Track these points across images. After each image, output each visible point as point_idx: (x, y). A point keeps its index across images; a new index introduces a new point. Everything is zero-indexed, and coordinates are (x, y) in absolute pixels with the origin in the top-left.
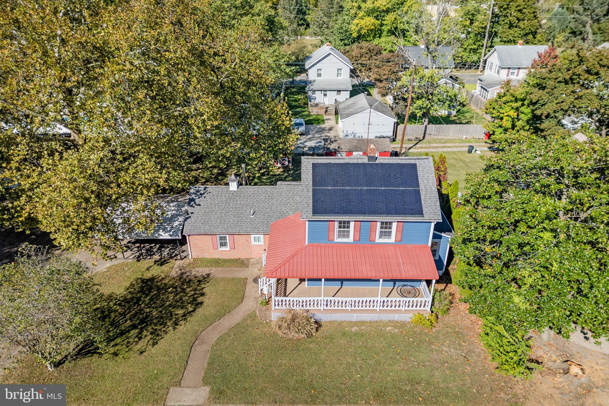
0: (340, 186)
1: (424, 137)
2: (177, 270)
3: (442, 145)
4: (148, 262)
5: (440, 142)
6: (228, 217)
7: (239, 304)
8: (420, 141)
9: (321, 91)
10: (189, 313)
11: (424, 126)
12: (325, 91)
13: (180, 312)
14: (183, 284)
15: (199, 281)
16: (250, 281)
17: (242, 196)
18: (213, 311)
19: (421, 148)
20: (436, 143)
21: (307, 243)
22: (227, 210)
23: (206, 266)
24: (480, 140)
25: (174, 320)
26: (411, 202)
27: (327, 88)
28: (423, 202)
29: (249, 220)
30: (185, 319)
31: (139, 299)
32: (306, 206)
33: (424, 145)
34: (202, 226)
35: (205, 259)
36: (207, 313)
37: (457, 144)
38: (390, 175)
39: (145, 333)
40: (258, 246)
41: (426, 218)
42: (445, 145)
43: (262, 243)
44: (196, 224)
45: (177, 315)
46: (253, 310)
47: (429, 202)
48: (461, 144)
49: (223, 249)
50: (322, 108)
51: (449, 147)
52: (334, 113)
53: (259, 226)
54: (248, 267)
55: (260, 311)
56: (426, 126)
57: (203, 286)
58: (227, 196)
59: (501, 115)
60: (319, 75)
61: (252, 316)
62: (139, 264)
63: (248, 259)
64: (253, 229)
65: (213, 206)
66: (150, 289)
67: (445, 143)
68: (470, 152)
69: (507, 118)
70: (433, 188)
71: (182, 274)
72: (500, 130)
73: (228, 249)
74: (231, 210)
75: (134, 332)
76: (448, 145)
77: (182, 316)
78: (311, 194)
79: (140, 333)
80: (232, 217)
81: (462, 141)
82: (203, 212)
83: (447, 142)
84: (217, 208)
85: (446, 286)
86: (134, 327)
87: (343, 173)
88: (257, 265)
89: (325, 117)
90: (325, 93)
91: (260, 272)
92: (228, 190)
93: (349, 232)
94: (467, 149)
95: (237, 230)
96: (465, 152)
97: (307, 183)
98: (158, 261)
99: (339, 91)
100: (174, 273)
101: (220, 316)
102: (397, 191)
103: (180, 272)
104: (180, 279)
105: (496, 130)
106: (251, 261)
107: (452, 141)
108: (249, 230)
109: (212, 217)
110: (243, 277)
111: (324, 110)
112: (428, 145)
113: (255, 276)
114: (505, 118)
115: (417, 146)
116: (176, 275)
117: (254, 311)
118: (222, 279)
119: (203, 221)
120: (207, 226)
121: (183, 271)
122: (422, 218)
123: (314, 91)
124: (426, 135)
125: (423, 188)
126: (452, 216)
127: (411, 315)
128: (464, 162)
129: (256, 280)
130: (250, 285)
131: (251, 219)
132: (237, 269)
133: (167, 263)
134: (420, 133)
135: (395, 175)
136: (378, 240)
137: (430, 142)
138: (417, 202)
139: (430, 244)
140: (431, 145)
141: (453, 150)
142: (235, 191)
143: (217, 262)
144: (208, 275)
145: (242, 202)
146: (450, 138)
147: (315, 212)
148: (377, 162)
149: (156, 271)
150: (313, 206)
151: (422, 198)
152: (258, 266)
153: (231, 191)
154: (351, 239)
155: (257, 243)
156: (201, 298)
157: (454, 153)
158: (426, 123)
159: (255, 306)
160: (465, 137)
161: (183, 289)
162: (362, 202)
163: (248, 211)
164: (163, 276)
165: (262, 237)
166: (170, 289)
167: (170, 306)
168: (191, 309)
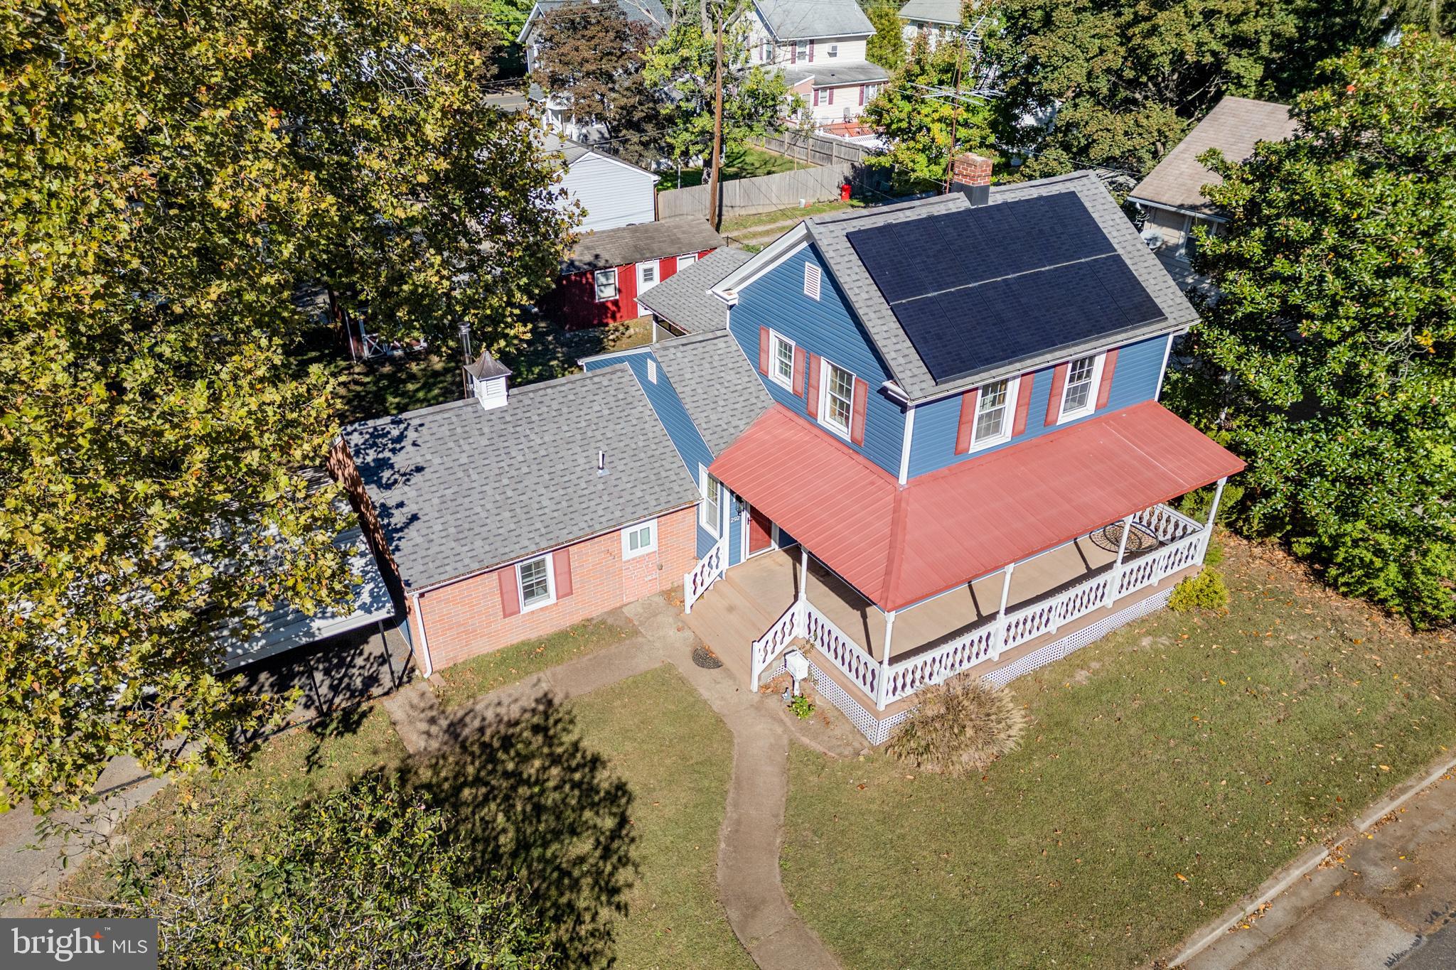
0: (954, 283)
2: (421, 725)
6: (529, 494)
7: (730, 743)
10: (615, 834)
13: (583, 846)
14: (492, 761)
16: (688, 668)
17: (535, 418)
21: (903, 479)
22: (514, 473)
23: (509, 678)
25: (587, 880)
29: (600, 487)
30: (624, 861)
34: (458, 549)
36: (671, 812)
40: (642, 559)
43: (655, 541)
44: (435, 549)
45: (581, 860)
46: (785, 741)
49: (537, 604)
53: (639, 494)
54: (636, 633)
58: (486, 430)
64: (630, 510)
65: (460, 474)
71: (453, 730)
73: (552, 599)
74: (525, 470)
77: (605, 857)
80: (543, 491)
82: (436, 501)
84: (474, 477)
87: (939, 247)
88: (662, 619)
91: (688, 634)
92: (479, 414)
95: (583, 525)
98: (324, 725)
101: (714, 799)
102: (1080, 266)
103: (435, 728)
104: (464, 747)
106: (630, 611)
108: (618, 514)
109: (478, 509)
110: (657, 666)
116: (437, 745)
117: (792, 743)
119: (452, 530)
120: (479, 543)
121: (443, 721)
122: (1163, 325)
125: (1124, 250)
127: (1166, 593)
129: (705, 658)
131: (603, 480)
132: (613, 649)
133: (363, 715)
135: (1053, 229)
136: (1063, 418)
142: (506, 410)
144: (546, 700)
145: (548, 438)
146: (771, 209)
147: (938, 371)
152: (666, 620)
153: (492, 412)
154: (1005, 435)
155: (639, 549)
159: (780, 728)
161: (506, 775)
163: (581, 461)
164: (394, 764)
165: (653, 525)
166: (466, 793)
167: (523, 845)
168: (609, 823)
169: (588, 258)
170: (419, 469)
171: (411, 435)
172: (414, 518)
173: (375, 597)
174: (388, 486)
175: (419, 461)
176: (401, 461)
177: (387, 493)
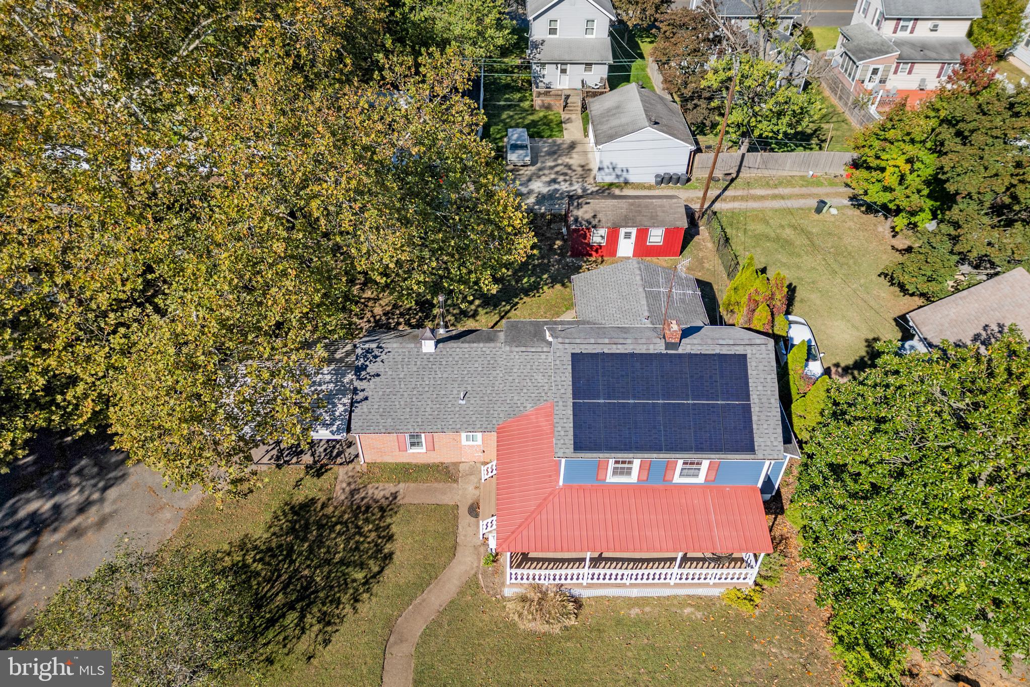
0: (618, 398)
1: (738, 172)
2: (344, 485)
3: (770, 192)
4: (295, 471)
5: (767, 185)
6: (423, 402)
7: (450, 561)
8: (732, 180)
9: (557, 64)
10: (374, 576)
11: (740, 152)
12: (562, 64)
13: (360, 575)
14: (356, 517)
15: (382, 509)
16: (463, 511)
17: (444, 363)
18: (411, 578)
19: (734, 199)
20: (762, 186)
21: (561, 483)
22: (421, 389)
23: (389, 480)
24: (837, 180)
25: (351, 591)
26: (735, 428)
27: (567, 59)
28: (755, 426)
29: (457, 409)
30: (369, 591)
31: (291, 551)
32: (562, 433)
33: (739, 193)
34: (380, 420)
35: (386, 465)
36: (402, 581)
37: (797, 190)
38: (702, 377)
39: (309, 619)
40: (473, 446)
41: (759, 454)
42: (776, 191)
43: (479, 442)
44: (371, 417)
45: (354, 581)
46: (473, 573)
47: (765, 426)
48: (804, 190)
49: (415, 450)
50: (559, 95)
51: (783, 197)
52: (579, 109)
53: (474, 419)
54: (456, 481)
55: (484, 574)
56: (743, 155)
57: (388, 520)
58: (418, 363)
59: (883, 164)
60: (553, 31)
61: (471, 585)
62: (280, 474)
63: (456, 464)
64: (465, 426)
65: (397, 383)
66: (306, 528)
67: (776, 186)
68: (819, 210)
69: (892, 169)
70: (773, 401)
71: (353, 494)
72: (878, 186)
73: (424, 450)
74: (427, 389)
75: (292, 617)
76: (781, 191)
77: (364, 584)
78: (570, 412)
79: (302, 617)
80: (429, 403)
81: (806, 182)
82: (381, 393)
83: (781, 183)
84: (402, 386)
85: (775, 519)
86: (291, 606)
87: (624, 373)
88: (472, 477)
89: (564, 116)
90: (564, 67)
91: (477, 492)
92: (419, 354)
93: (631, 468)
94: (814, 203)
95: (439, 426)
96: (810, 209)
97: (563, 391)
98: (311, 469)
99: (589, 65)
100: (340, 495)
101: (422, 585)
102: (713, 406)
103: (347, 489)
104: (351, 505)
105: (871, 186)
106: (462, 467)
107: (789, 182)
108: (459, 426)
109: (397, 403)
110: (452, 503)
111: (562, 103)
112: (745, 193)
113: (470, 502)
114: (890, 170)
115: (727, 193)
116: (343, 497)
118: (421, 508)
119: (381, 410)
120: (389, 420)
121: (353, 487)
122: (752, 456)
123: (543, 65)
124: (743, 169)
125: (756, 401)
126: (793, 406)
127: (722, 590)
128: (808, 235)
129: (474, 510)
130: (465, 519)
131: (461, 406)
132: (440, 486)
133: (326, 471)
134: (733, 165)
135: (711, 377)
136: (677, 481)
137: (748, 184)
138: (745, 427)
139: (760, 485)
140: (752, 192)
141: (789, 204)
142: (431, 354)
143: (407, 472)
144: (395, 496)
145: (445, 375)
146: (785, 173)
147: (578, 446)
148: (680, 351)
149: (311, 489)
150: (575, 436)
151: (754, 418)
152: (474, 479)
153: (425, 354)
154: (633, 478)
155: (471, 443)
156: (388, 546)
157: (790, 211)
158: (744, 148)
159: (475, 564)
160: (811, 173)
161: (357, 527)
162: (655, 427)
163: (455, 392)
164: (324, 499)
165: (479, 435)
166: (338, 527)
167: (342, 562)
168: (376, 569)
169: (589, 217)
170: (378, 375)
171: (383, 356)
172: (366, 398)
173: (338, 429)
174: (361, 380)
175: (381, 370)
176: (372, 368)
177: (361, 383)
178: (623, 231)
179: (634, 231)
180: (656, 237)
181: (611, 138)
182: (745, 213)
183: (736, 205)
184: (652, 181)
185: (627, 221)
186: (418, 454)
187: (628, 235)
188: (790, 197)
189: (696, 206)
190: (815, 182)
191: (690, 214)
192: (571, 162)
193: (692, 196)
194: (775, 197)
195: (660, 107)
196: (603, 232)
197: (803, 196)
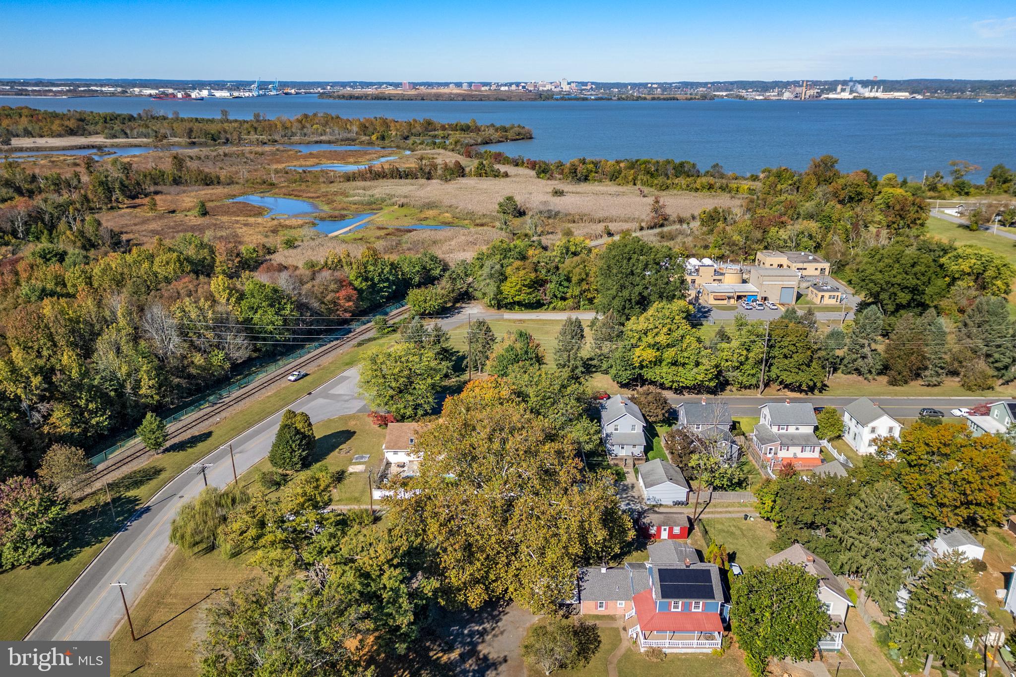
0: (673, 582)
1: (710, 500)
2: (577, 621)
3: (724, 510)
5: (723, 506)
6: (604, 590)
7: (621, 643)
8: (707, 504)
9: (619, 444)
12: (622, 444)
13: (592, 646)
14: (585, 630)
15: (593, 628)
16: (621, 628)
17: (610, 576)
18: (609, 645)
19: (709, 513)
20: (721, 507)
21: (657, 612)
22: (603, 585)
23: (593, 619)
25: (591, 650)
26: (709, 591)
27: (624, 442)
28: (714, 591)
30: (597, 650)
32: (658, 592)
33: (711, 510)
34: (590, 596)
35: (592, 615)
36: (606, 647)
37: (736, 509)
38: (697, 576)
40: (621, 606)
41: (717, 600)
42: (727, 509)
43: (625, 604)
44: (587, 594)
46: (628, 645)
47: (717, 591)
48: (740, 509)
49: (601, 609)
50: (622, 459)
51: (730, 512)
52: (633, 466)
54: (616, 620)
55: (633, 646)
56: (711, 492)
57: (596, 631)
58: (601, 576)
60: (617, 429)
61: (630, 648)
63: (616, 614)
64: (620, 597)
65: (594, 583)
67: (727, 507)
68: (746, 519)
70: (719, 583)
71: (581, 624)
73: (604, 609)
74: (605, 585)
76: (730, 509)
77: (595, 648)
78: (659, 586)
80: (606, 590)
81: (740, 505)
82: (590, 586)
83: (729, 505)
84: (596, 584)
85: (728, 633)
87: (674, 575)
88: (622, 618)
89: (625, 470)
90: (623, 446)
91: (624, 624)
92: (601, 572)
93: (678, 606)
94: (742, 515)
95: (611, 599)
96: (741, 518)
97: (656, 581)
99: (634, 446)
101: (613, 648)
102: (702, 585)
104: (582, 627)
106: (618, 615)
107: (732, 504)
108: (617, 598)
109: (595, 590)
110: (616, 627)
111: (624, 463)
112: (713, 510)
115: (705, 510)
116: (578, 625)
118: (606, 628)
119: (591, 592)
120: (593, 596)
121: (580, 621)
122: (715, 600)
123: (612, 444)
124: (712, 498)
125: (713, 585)
127: (711, 649)
128: (741, 530)
129: (624, 629)
130: (622, 631)
131: (617, 591)
132: (611, 621)
134: (707, 497)
135: (700, 576)
136: (693, 610)
137: (715, 505)
139: (719, 611)
140: (716, 509)
141: (734, 515)
142: (605, 573)
143: (600, 617)
144: (596, 624)
145: (610, 580)
146: (731, 500)
147: (663, 596)
148: (691, 568)
150: (661, 593)
153: (603, 573)
154: (680, 610)
156: (599, 638)
157: (734, 519)
158: (711, 489)
160: (742, 500)
162: (685, 591)
163: (615, 587)
164: (572, 625)
165: (624, 602)
166: (580, 633)
168: (597, 644)
169: (649, 522)
170: (588, 580)
171: (589, 574)
172: (586, 588)
173: (576, 599)
175: (589, 578)
176: (586, 578)
177: (583, 582)
178: (663, 528)
179: (667, 528)
180: (677, 530)
181: (652, 485)
182: (713, 519)
183: (710, 516)
184: (672, 504)
185: (665, 524)
186: (601, 611)
187: (665, 530)
188: (733, 512)
189: (692, 517)
190: (744, 505)
191: (689, 519)
192: (634, 494)
193: (689, 511)
194: (726, 512)
195: (671, 470)
196: (655, 528)
197: (738, 512)
